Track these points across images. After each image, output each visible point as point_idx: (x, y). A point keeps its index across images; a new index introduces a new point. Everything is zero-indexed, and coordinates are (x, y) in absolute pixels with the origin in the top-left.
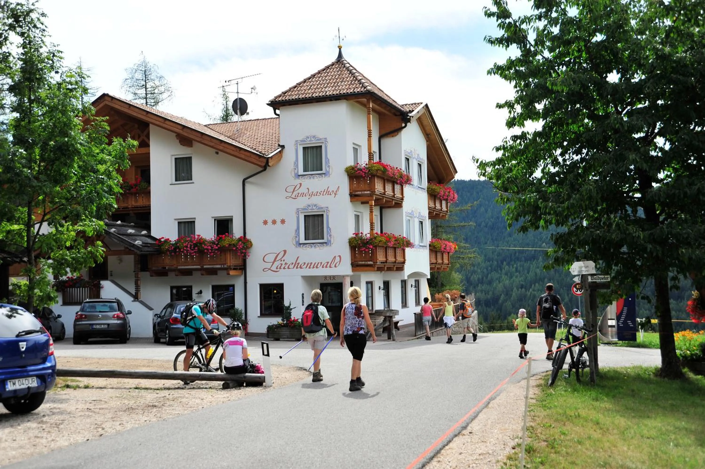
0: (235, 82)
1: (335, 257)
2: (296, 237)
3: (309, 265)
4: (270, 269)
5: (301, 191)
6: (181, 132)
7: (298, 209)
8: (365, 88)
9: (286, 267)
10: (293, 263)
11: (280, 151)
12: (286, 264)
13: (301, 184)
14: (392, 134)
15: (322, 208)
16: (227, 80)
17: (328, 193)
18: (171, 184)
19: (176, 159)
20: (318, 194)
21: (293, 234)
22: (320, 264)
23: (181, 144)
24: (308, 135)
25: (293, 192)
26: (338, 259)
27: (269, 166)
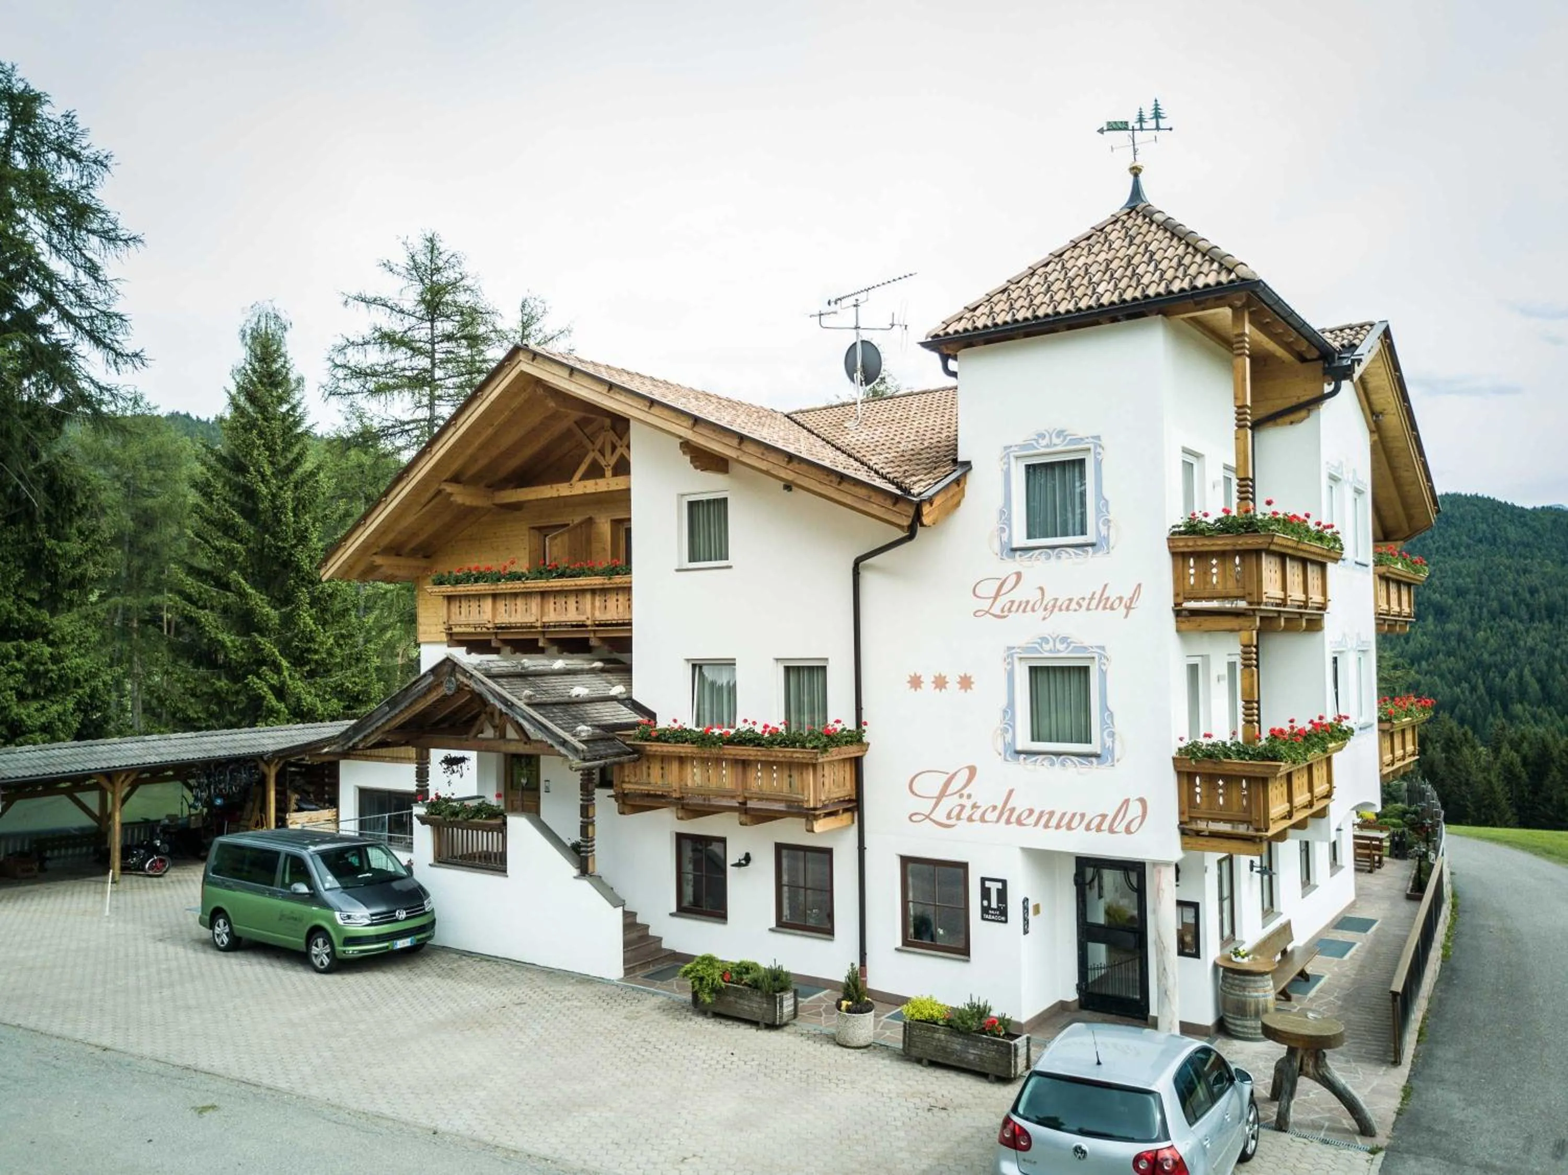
0: (852, 301)
1: (1127, 801)
2: (1006, 730)
3: (1045, 819)
4: (927, 817)
5: (1018, 595)
6: (689, 434)
7: (1010, 648)
8: (1230, 271)
9: (976, 816)
10: (995, 808)
11: (957, 481)
12: (975, 806)
13: (1019, 575)
14: (1292, 417)
15: (1085, 648)
16: (833, 300)
17: (1106, 604)
18: (678, 570)
19: (691, 504)
20: (1074, 606)
21: (996, 720)
22: (1078, 818)
23: (696, 467)
24: (1042, 430)
25: (995, 598)
26: (1135, 809)
27: (922, 525)
